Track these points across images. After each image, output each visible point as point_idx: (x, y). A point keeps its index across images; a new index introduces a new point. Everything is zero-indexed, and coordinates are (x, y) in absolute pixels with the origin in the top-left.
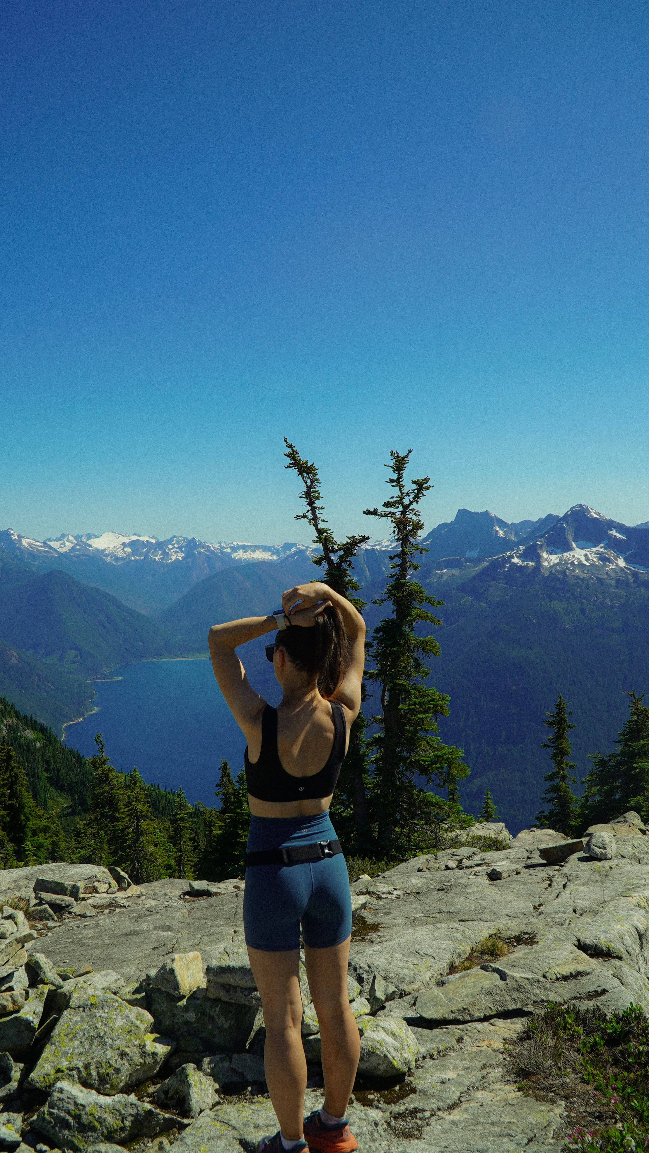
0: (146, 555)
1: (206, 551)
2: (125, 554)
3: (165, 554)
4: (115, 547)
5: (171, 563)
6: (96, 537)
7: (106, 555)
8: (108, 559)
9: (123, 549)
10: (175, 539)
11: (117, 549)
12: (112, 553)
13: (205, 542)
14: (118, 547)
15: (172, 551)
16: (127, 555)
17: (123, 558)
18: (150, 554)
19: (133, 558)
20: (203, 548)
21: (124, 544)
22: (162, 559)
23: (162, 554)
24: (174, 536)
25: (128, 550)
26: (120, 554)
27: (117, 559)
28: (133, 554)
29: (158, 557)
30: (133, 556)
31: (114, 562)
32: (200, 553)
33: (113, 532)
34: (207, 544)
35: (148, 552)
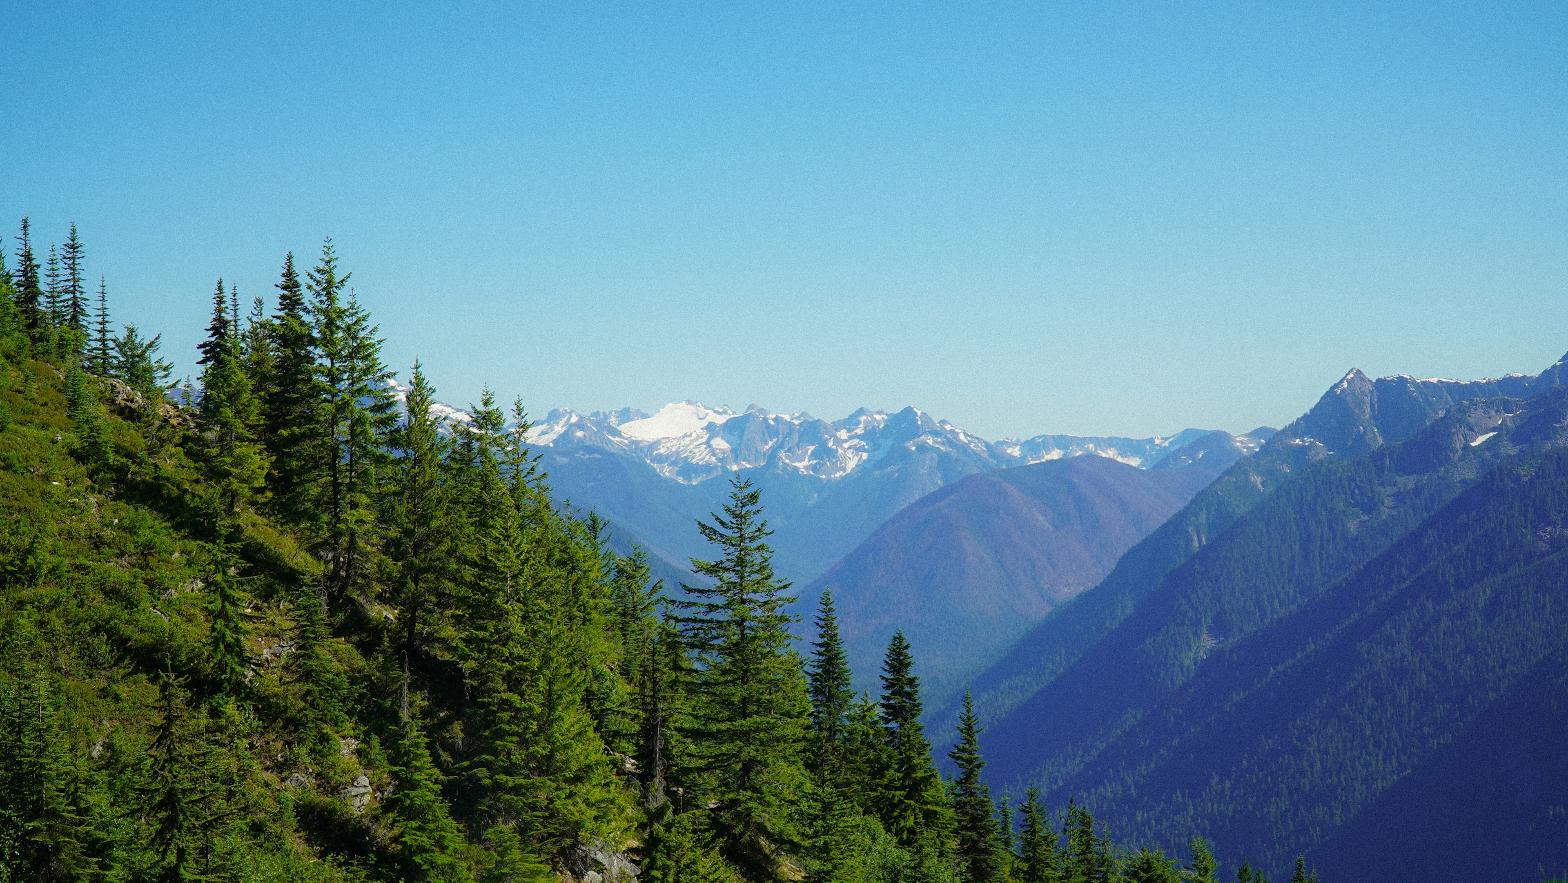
0: (772, 457)
1: (943, 444)
2: (714, 455)
3: (824, 453)
4: (685, 436)
5: (843, 478)
6: (646, 416)
7: (660, 459)
8: (666, 471)
9: (708, 443)
10: (863, 418)
11: (692, 442)
12: (678, 452)
13: (943, 422)
14: (694, 436)
15: (846, 445)
16: (719, 460)
17: (707, 468)
18: (782, 454)
19: (735, 468)
20: (936, 433)
21: (710, 428)
22: (814, 468)
23: (814, 455)
24: (861, 411)
25: (720, 444)
26: (701, 456)
27: (688, 469)
28: (736, 455)
29: (806, 463)
30: (736, 461)
31: (680, 480)
32: (923, 448)
33: (689, 402)
34: (948, 427)
35: (775, 451)
